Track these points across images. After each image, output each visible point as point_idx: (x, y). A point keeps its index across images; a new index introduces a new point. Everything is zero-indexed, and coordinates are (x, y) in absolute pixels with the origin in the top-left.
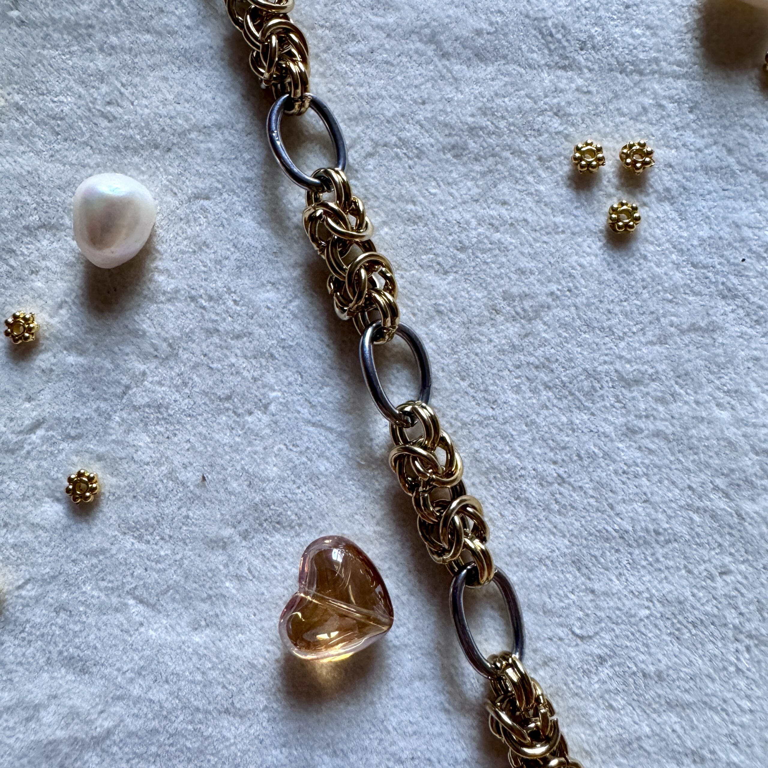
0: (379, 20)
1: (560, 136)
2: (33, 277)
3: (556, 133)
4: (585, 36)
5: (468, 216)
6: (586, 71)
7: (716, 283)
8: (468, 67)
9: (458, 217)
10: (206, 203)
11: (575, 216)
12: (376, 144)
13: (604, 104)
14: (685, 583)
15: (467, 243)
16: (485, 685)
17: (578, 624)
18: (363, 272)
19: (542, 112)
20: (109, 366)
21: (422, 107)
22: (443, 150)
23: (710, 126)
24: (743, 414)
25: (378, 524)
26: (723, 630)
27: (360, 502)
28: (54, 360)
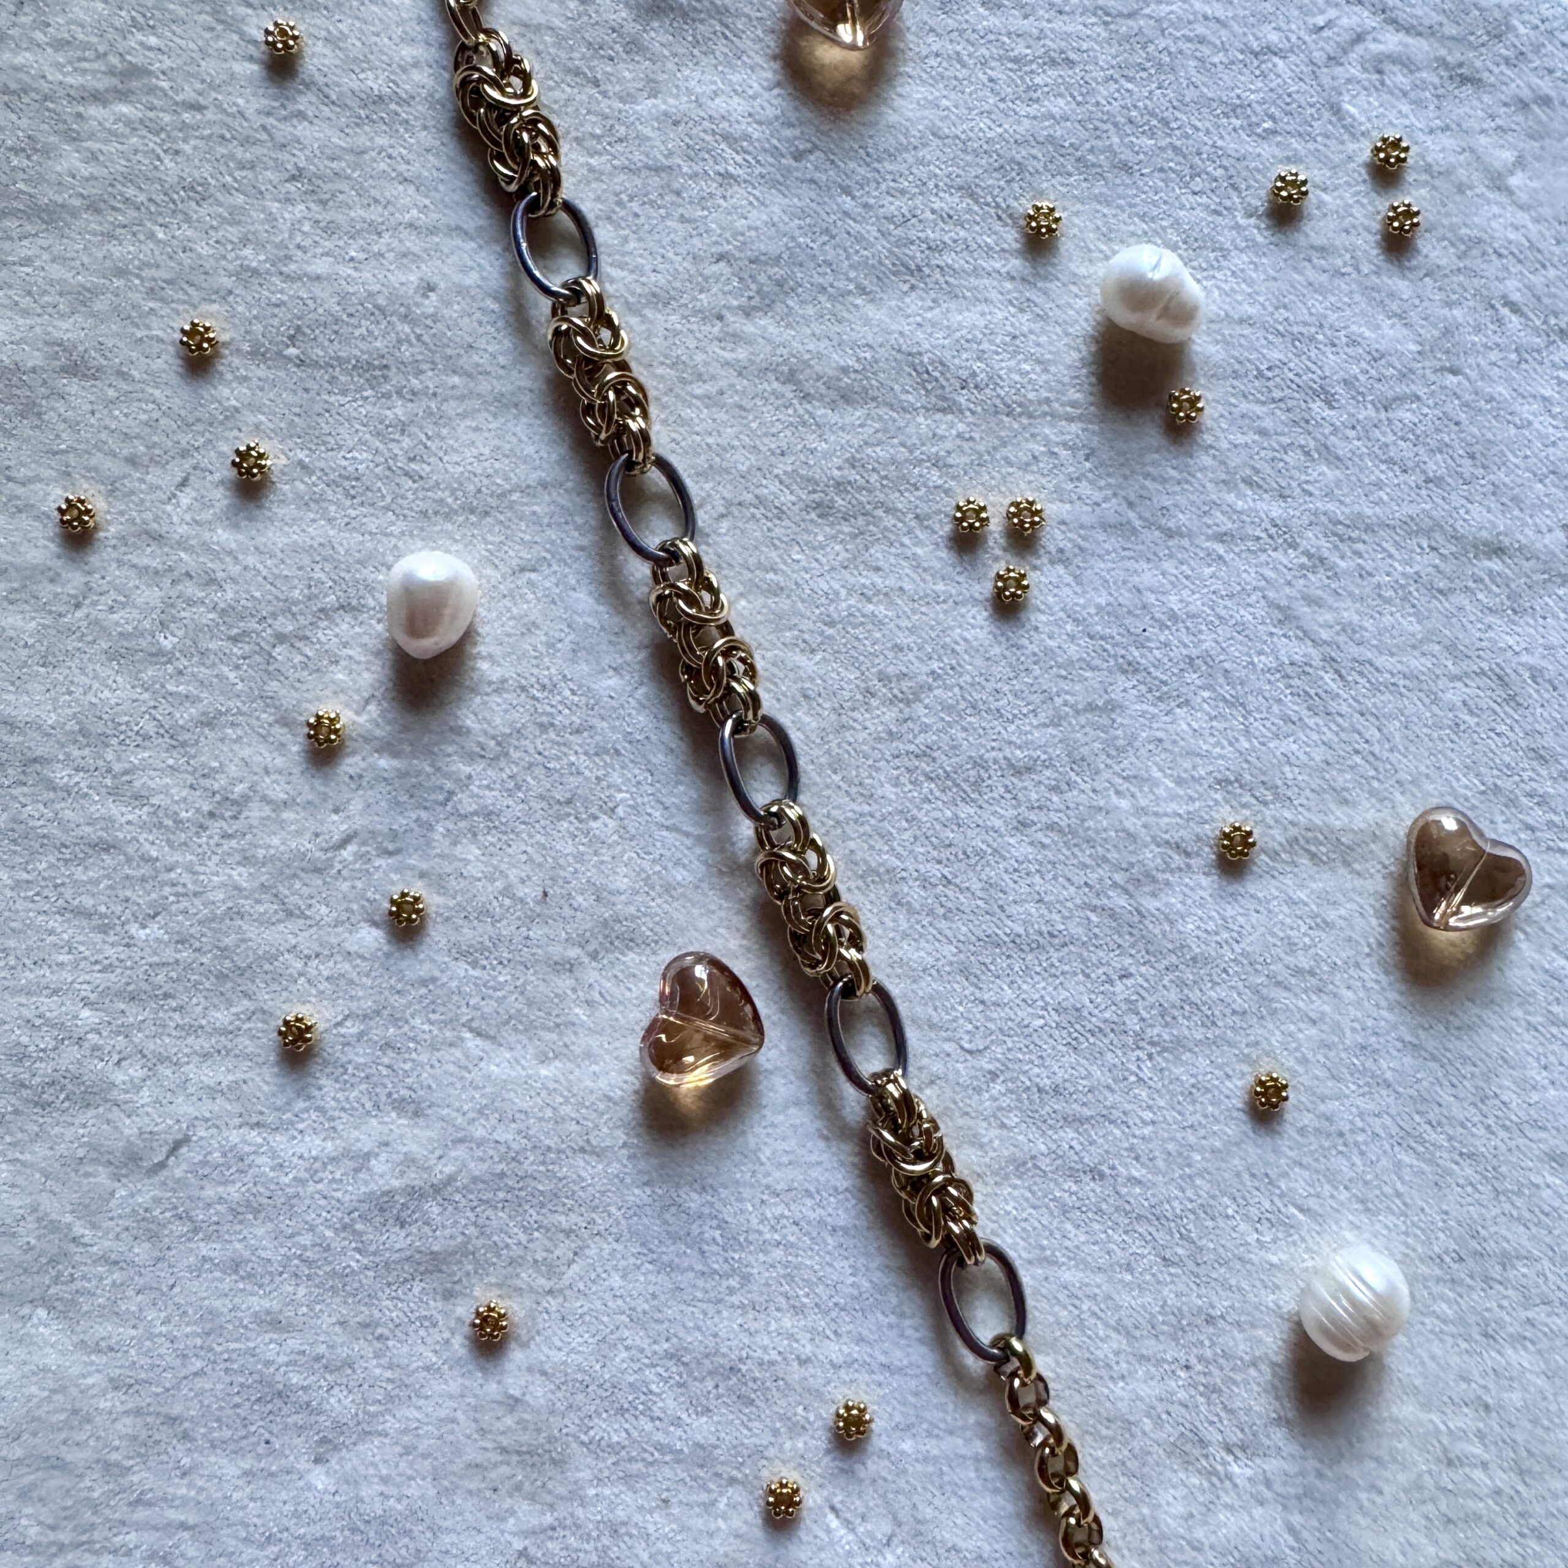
0: (728, 355)
1: (939, 490)
2: (332, 668)
3: (936, 488)
4: (967, 374)
5: (836, 586)
6: (968, 414)
7: (1115, 656)
8: (833, 410)
9: (826, 588)
10: (533, 576)
11: (958, 583)
12: (729, 504)
13: (989, 453)
14: (1082, 988)
15: (835, 616)
16: (866, 1108)
17: (966, 1037)
18: (721, 661)
19: (920, 462)
20: (428, 769)
21: (781, 459)
22: (807, 508)
23: (1109, 475)
24: (1143, 802)
25: (744, 937)
26: (1123, 1037)
27: (723, 914)
28: (363, 764)
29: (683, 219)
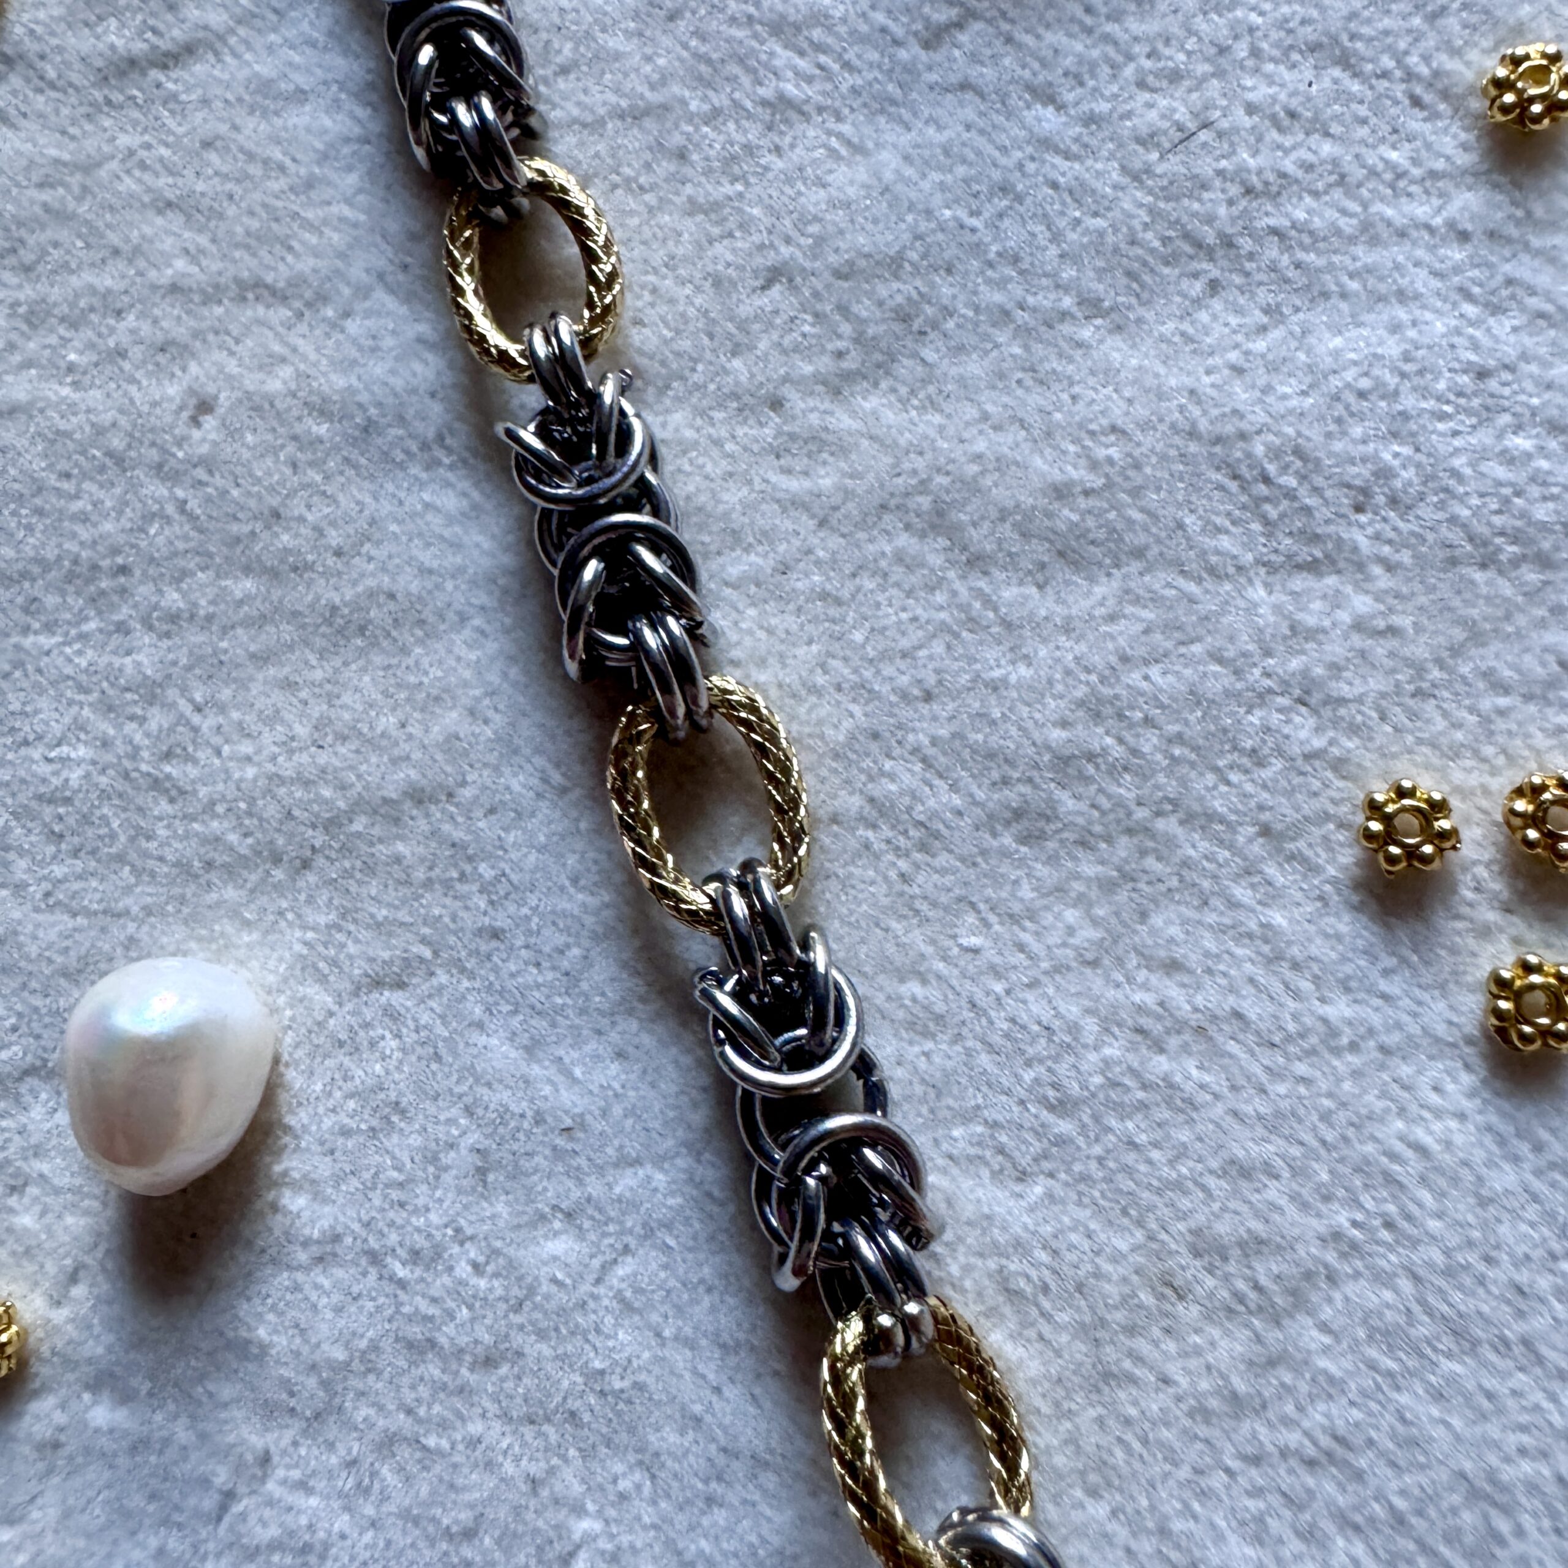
0: (794, 485)
1: (1317, 763)
2: (14, 1200)
3: (1308, 757)
4: (1366, 473)
5: (1072, 1009)
6: (1377, 570)
8: (1040, 587)
10: (396, 998)
11: (1385, 997)
13: (1440, 663)
15: (1074, 1087)
19: (1263, 697)
21: (925, 709)
22: (991, 822)
28: (60, 1418)
29: (693, 208)
